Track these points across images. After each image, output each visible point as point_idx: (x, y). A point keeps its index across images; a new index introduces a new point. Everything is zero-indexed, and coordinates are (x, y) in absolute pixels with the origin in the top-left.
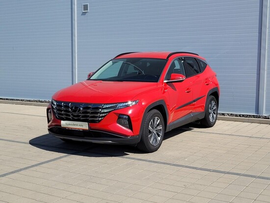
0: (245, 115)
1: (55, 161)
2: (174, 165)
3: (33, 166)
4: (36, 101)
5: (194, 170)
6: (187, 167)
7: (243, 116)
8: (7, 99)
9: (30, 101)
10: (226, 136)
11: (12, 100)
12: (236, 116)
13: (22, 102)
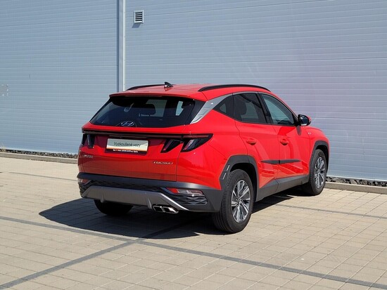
0: (383, 182)
1: (93, 259)
2: (285, 269)
3: (57, 268)
4: (63, 156)
5: (318, 279)
6: (305, 273)
7: (379, 183)
8: (19, 152)
9: (53, 155)
10: (359, 218)
11: (27, 152)
12: (368, 183)
13: (42, 156)
